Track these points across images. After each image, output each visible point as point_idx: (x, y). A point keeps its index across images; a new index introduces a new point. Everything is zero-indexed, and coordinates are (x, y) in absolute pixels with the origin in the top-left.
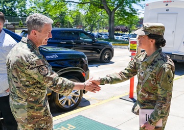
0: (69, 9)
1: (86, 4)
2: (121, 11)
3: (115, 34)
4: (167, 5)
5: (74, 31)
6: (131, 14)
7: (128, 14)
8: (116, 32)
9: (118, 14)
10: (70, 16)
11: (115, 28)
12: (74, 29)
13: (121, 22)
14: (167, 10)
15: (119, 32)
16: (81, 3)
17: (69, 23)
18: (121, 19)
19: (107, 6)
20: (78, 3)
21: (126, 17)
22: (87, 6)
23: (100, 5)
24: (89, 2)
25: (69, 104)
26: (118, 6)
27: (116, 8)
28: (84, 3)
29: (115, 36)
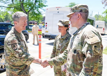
0: (1, 11)
1: (12, 8)
2: (32, 12)
3: (29, 26)
4: (58, 9)
5: (4, 24)
6: (38, 14)
7: (36, 14)
8: (30, 25)
9: (31, 14)
10: (2, 15)
11: (29, 22)
12: (4, 23)
13: (33, 19)
14: (58, 12)
15: (32, 25)
16: (9, 7)
17: (2, 19)
18: (32, 17)
19: (24, 9)
20: (7, 7)
21: (35, 16)
22: (12, 9)
23: (20, 9)
24: (13, 7)
25: (3, 67)
26: (31, 10)
27: (30, 11)
28: (10, 8)
29: (30, 27)
